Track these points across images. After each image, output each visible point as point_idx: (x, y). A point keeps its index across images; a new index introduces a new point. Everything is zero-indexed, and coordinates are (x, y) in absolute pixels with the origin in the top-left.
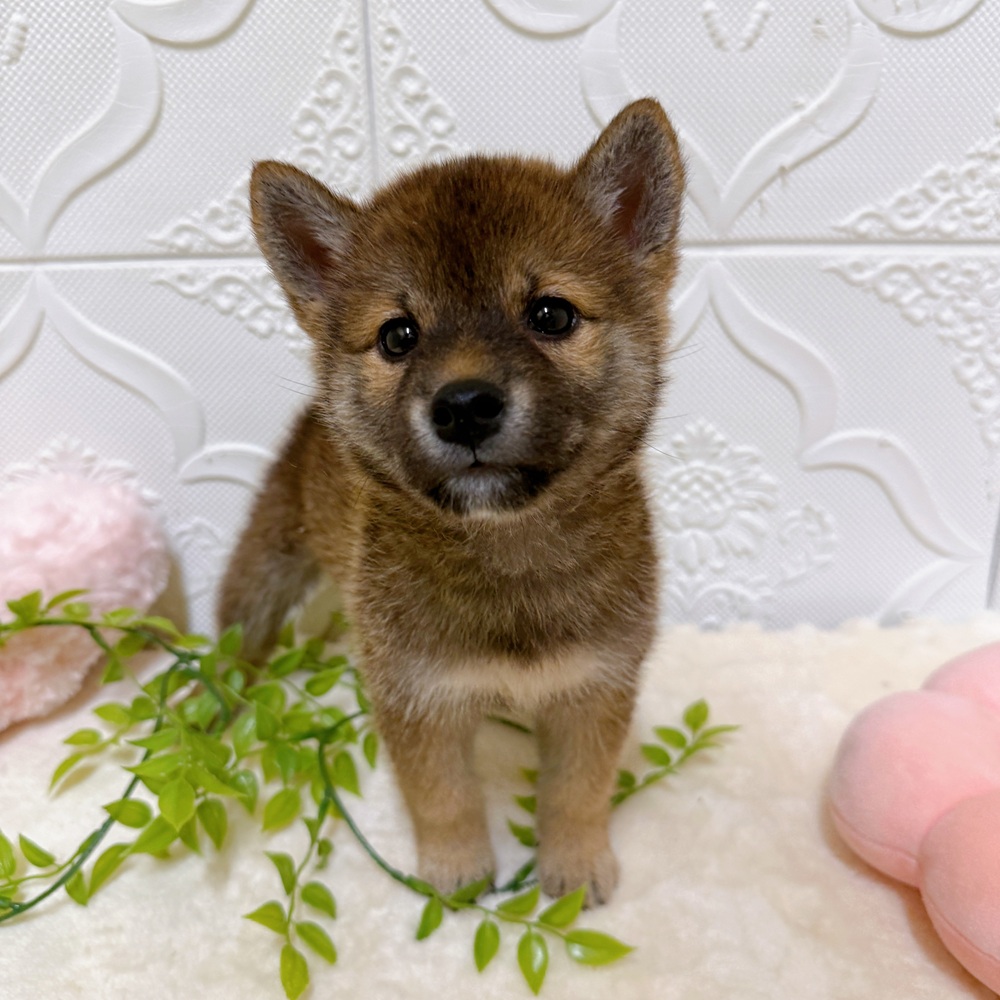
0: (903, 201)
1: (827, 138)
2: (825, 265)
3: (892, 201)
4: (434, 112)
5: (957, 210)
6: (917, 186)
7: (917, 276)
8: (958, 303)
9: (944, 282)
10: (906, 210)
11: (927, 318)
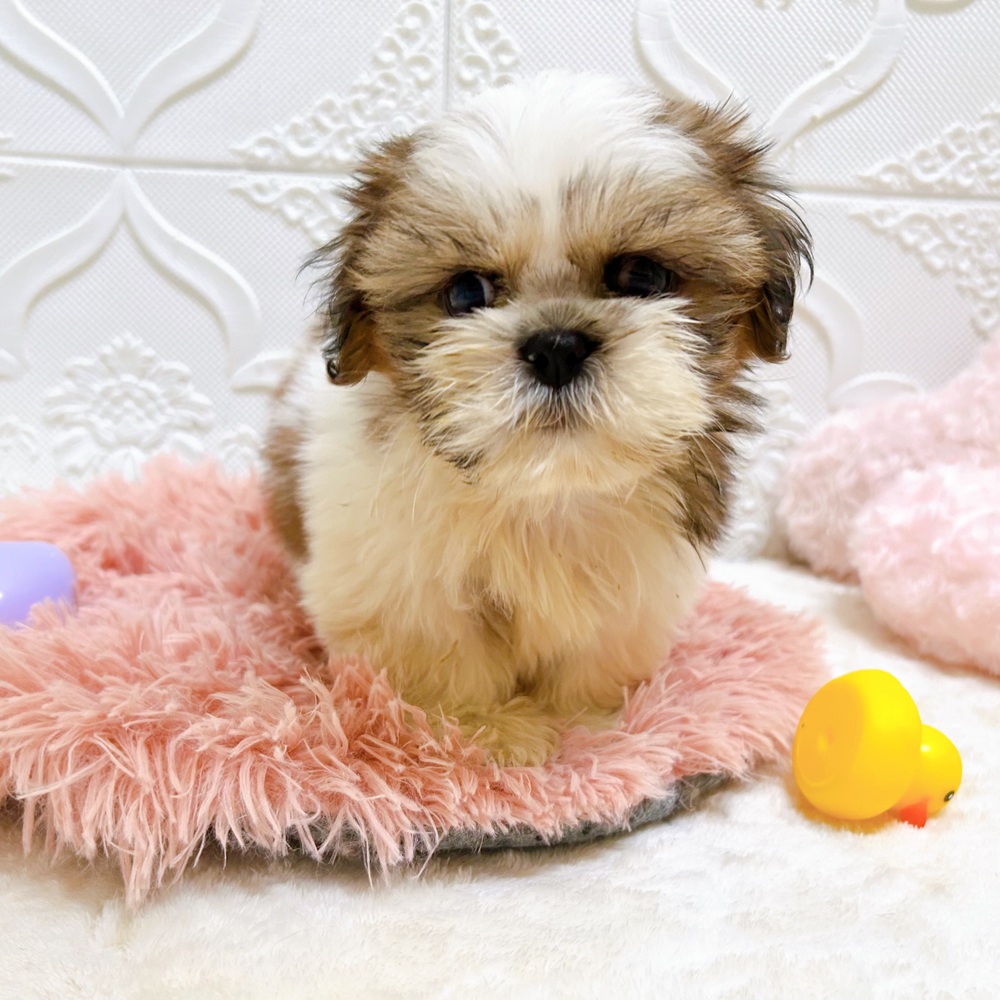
0: (923, 156)
1: (856, 93)
2: (852, 211)
3: (913, 154)
4: (504, 48)
5: (973, 166)
6: (936, 142)
7: (935, 227)
8: (975, 254)
9: (961, 234)
10: (927, 164)
11: (946, 268)
